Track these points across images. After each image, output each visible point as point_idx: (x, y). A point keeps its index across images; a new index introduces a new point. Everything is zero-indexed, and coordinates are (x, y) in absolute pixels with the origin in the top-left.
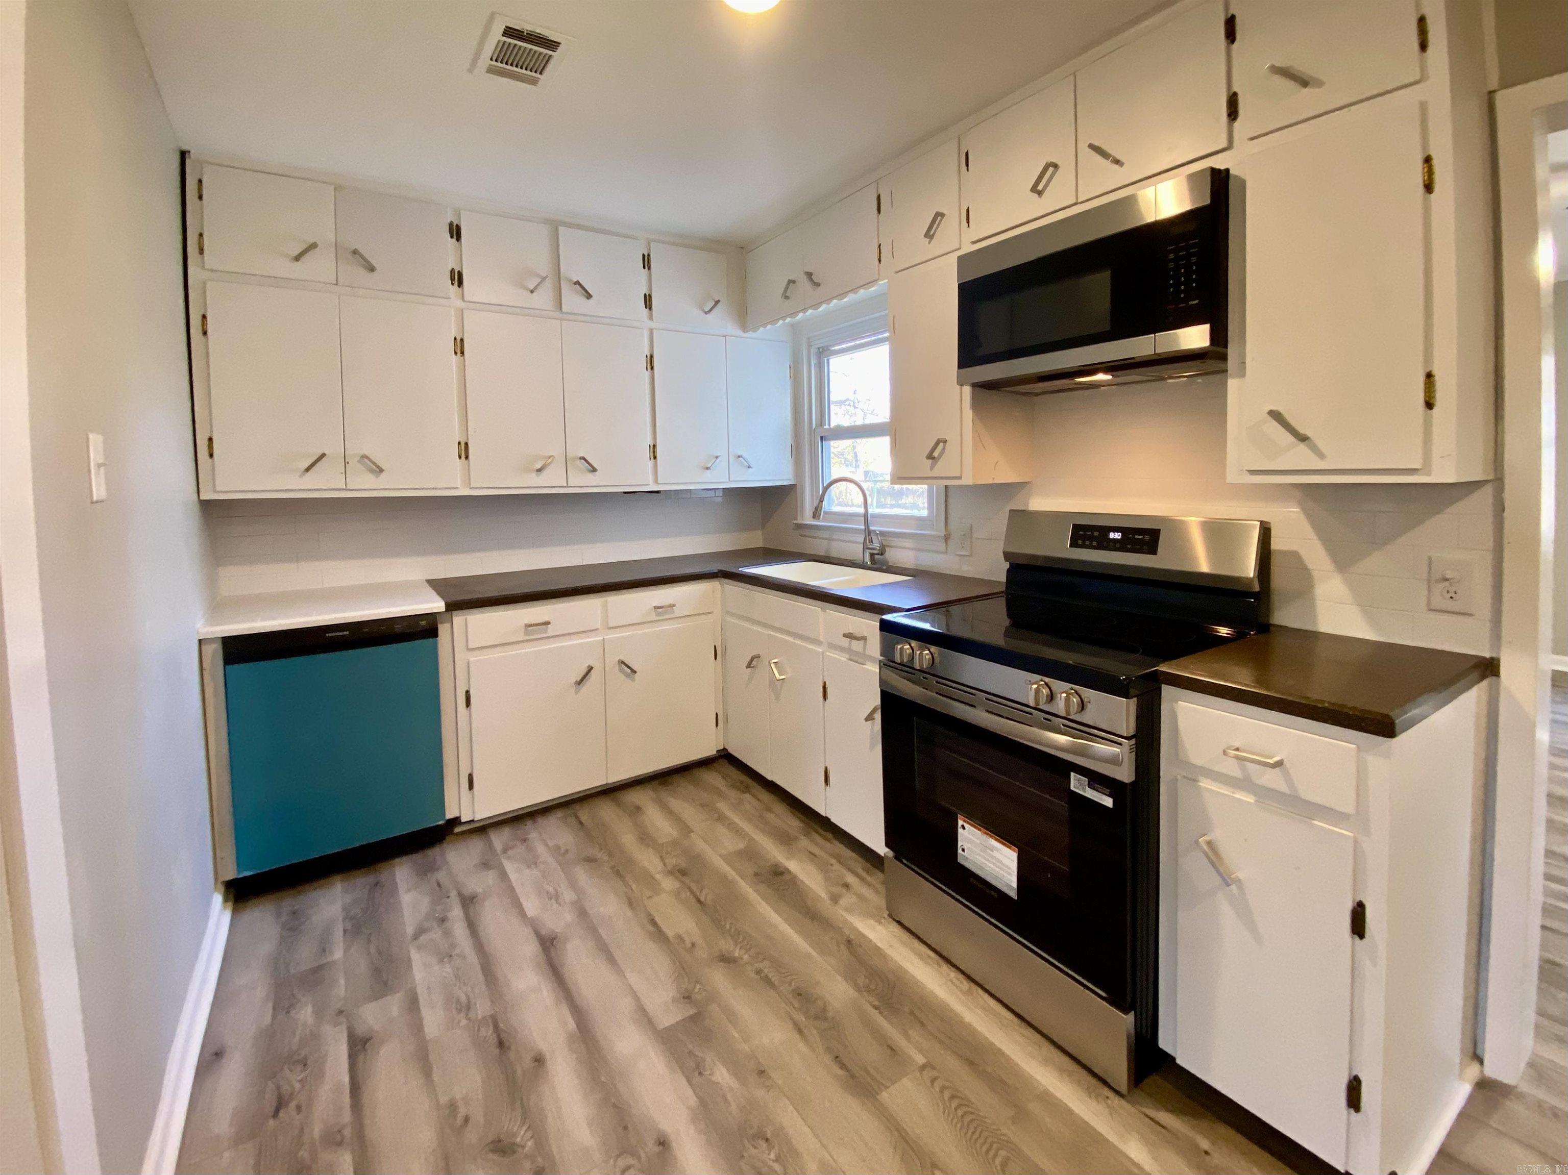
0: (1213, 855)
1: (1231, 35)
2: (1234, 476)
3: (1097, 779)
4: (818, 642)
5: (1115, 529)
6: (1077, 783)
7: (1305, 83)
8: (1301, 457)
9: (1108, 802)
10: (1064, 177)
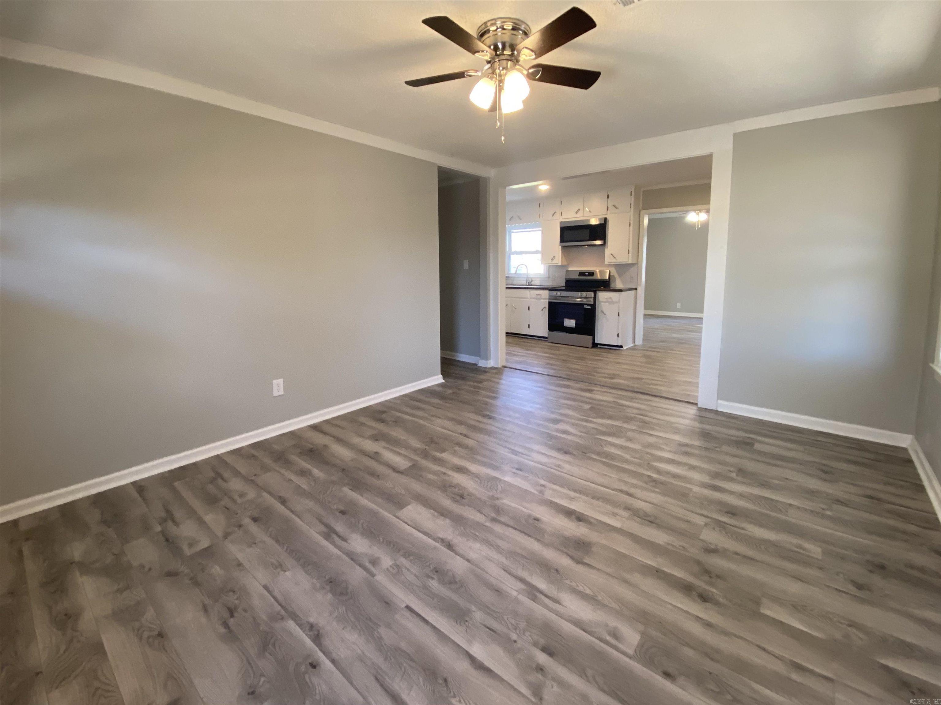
0: (602, 311)
1: (608, 198)
2: (606, 263)
3: (588, 305)
4: (527, 298)
5: (587, 273)
6: (586, 307)
7: (616, 208)
8: (614, 260)
9: (590, 307)
10: (581, 211)
